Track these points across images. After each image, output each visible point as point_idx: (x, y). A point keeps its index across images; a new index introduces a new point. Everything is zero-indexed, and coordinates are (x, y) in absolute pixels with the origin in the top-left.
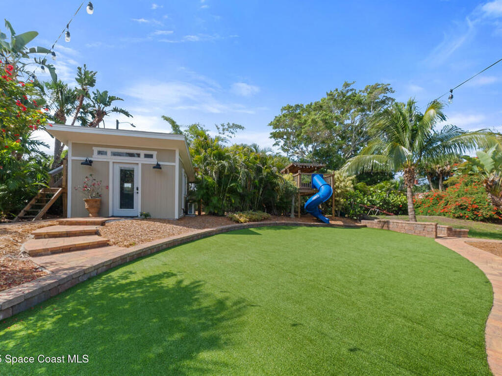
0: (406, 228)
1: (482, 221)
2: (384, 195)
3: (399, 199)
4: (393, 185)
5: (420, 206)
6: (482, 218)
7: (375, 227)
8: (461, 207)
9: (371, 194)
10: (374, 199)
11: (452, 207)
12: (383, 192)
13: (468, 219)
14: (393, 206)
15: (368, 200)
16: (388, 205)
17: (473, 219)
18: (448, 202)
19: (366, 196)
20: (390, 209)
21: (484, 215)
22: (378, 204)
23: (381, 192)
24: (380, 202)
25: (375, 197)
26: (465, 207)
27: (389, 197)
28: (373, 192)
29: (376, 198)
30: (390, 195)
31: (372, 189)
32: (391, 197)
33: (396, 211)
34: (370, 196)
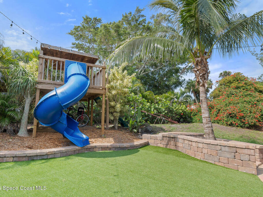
0: (205, 151)
1: (248, 128)
2: (168, 103)
3: (180, 108)
4: (175, 96)
5: (196, 115)
6: (248, 125)
7: (159, 145)
8: (231, 115)
9: (157, 103)
10: (160, 107)
11: (223, 115)
12: (167, 101)
13: (238, 126)
14: (176, 114)
15: (155, 108)
16: (172, 113)
17: (241, 127)
18: (219, 110)
19: (153, 104)
20: (173, 116)
21: (249, 122)
22: (163, 112)
23: (166, 101)
24: (165, 110)
25: (160, 105)
26: (234, 115)
27: (172, 106)
28: (159, 100)
29: (162, 106)
30: (173, 104)
31: (158, 98)
32: (174, 106)
33: (178, 118)
34: (157, 105)
